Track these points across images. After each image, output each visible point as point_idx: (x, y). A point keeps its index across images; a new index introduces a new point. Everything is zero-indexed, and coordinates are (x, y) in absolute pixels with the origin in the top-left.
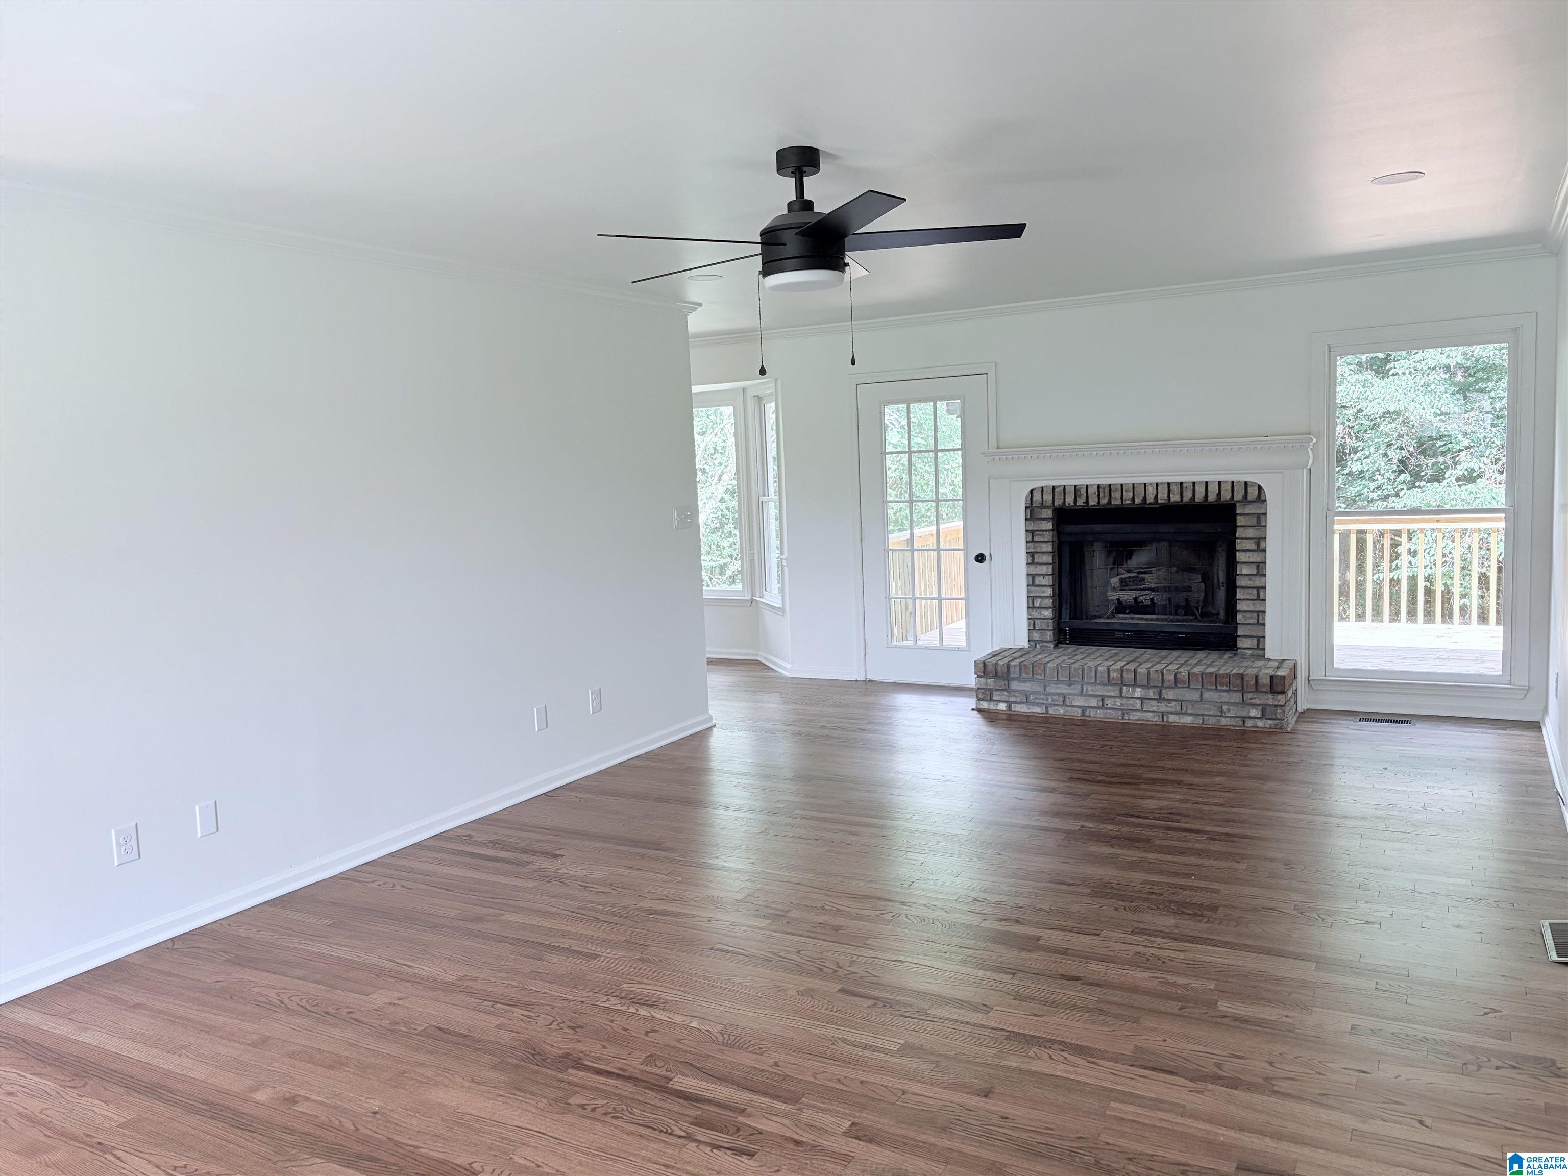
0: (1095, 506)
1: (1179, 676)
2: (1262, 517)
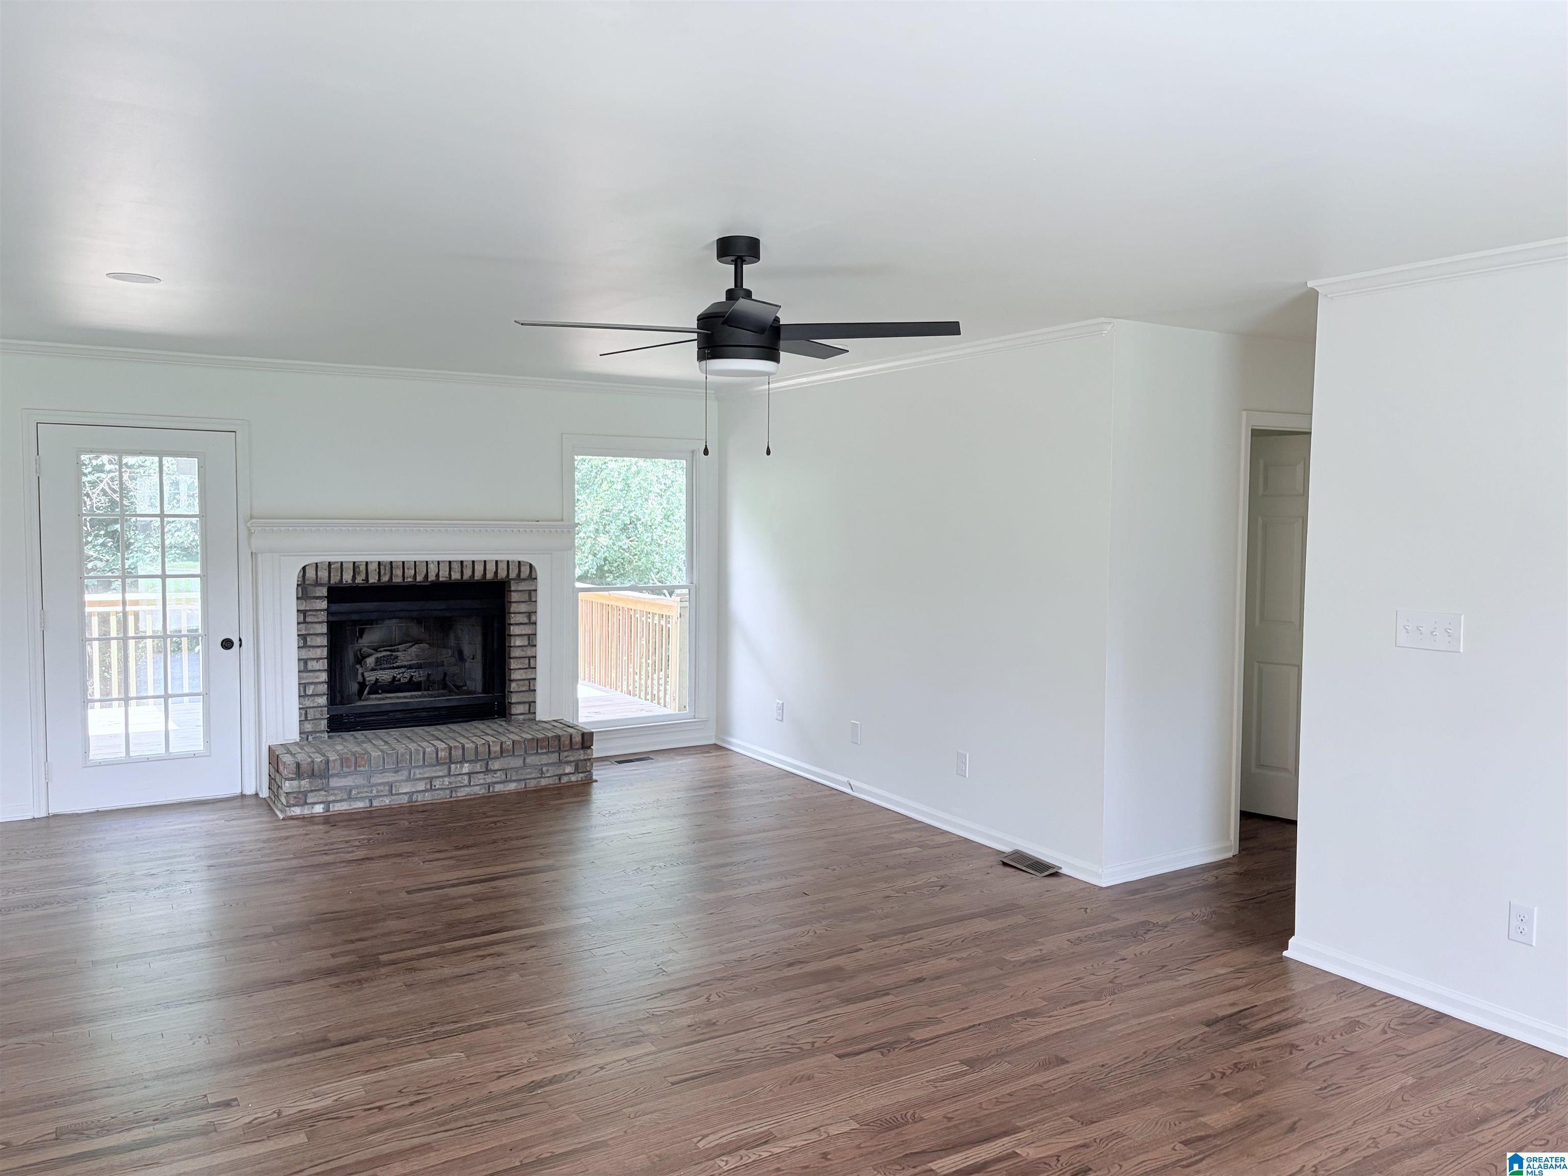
0: (374, 583)
1: (504, 746)
2: (533, 593)
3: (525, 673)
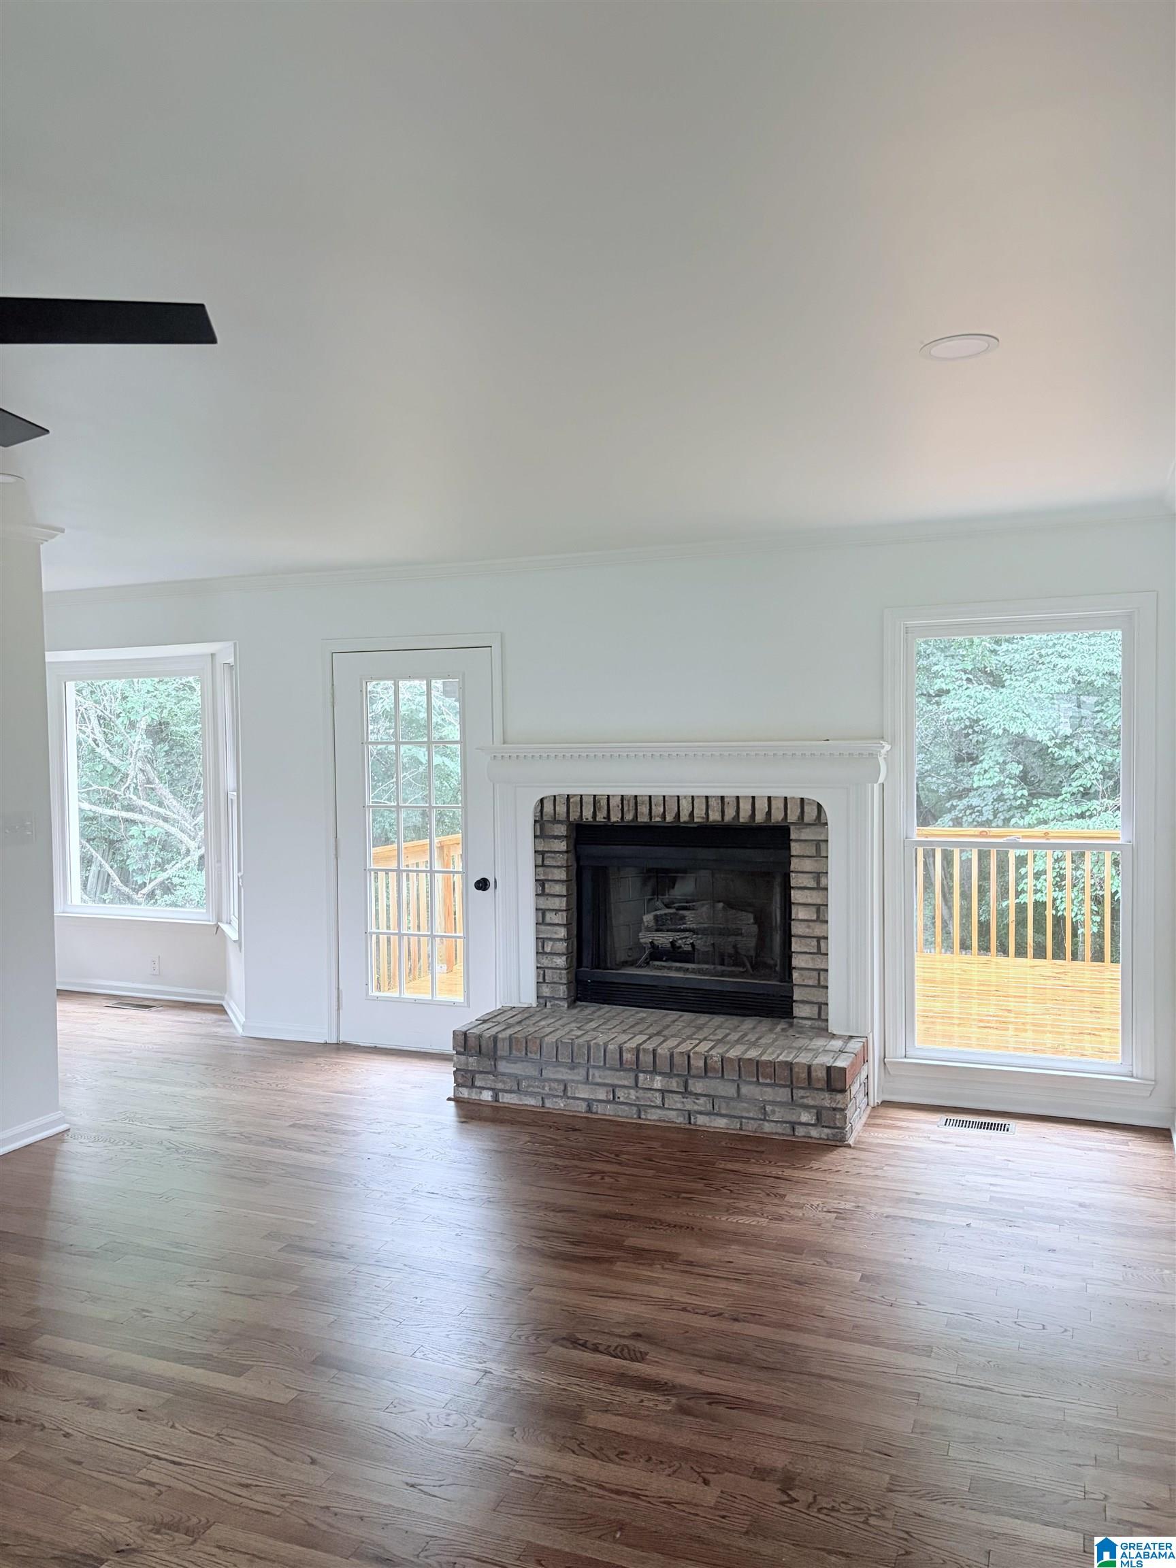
2: (823, 845)
3: (813, 959)
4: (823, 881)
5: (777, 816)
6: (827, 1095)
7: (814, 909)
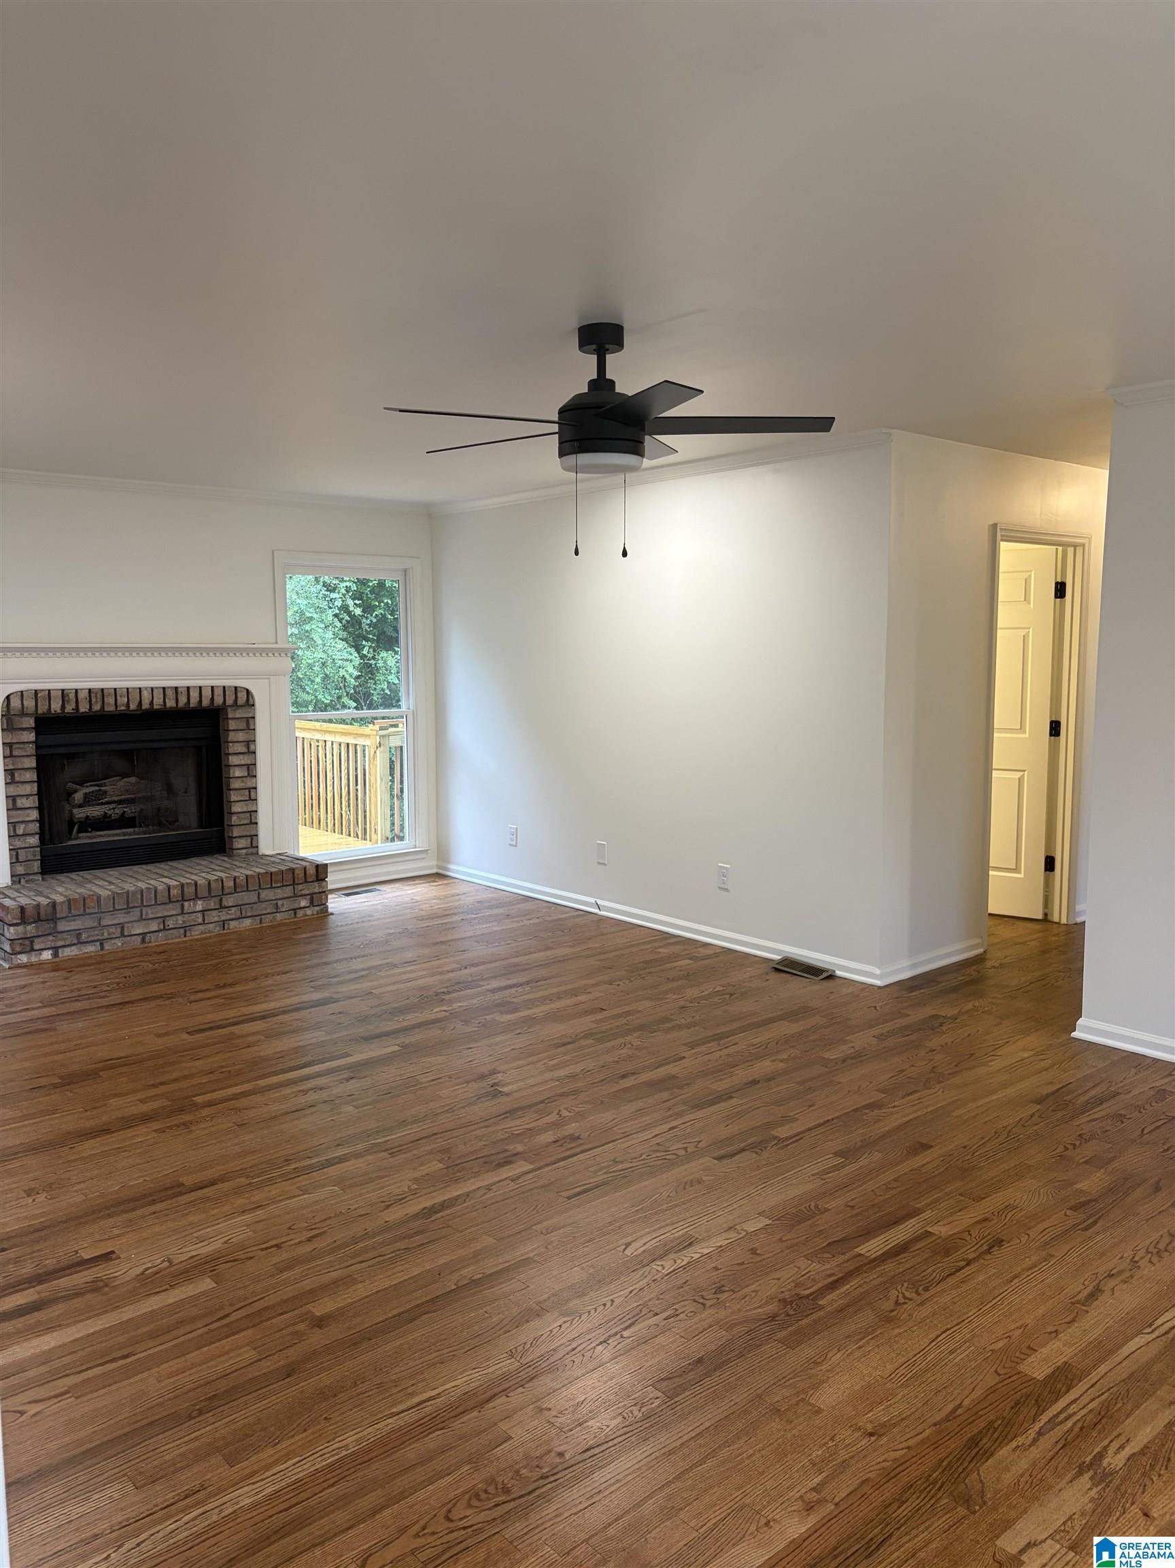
0: (85, 712)
1: (237, 881)
2: (251, 721)
3: (246, 805)
4: (252, 747)
5: (219, 701)
6: (316, 884)
7: (245, 768)
